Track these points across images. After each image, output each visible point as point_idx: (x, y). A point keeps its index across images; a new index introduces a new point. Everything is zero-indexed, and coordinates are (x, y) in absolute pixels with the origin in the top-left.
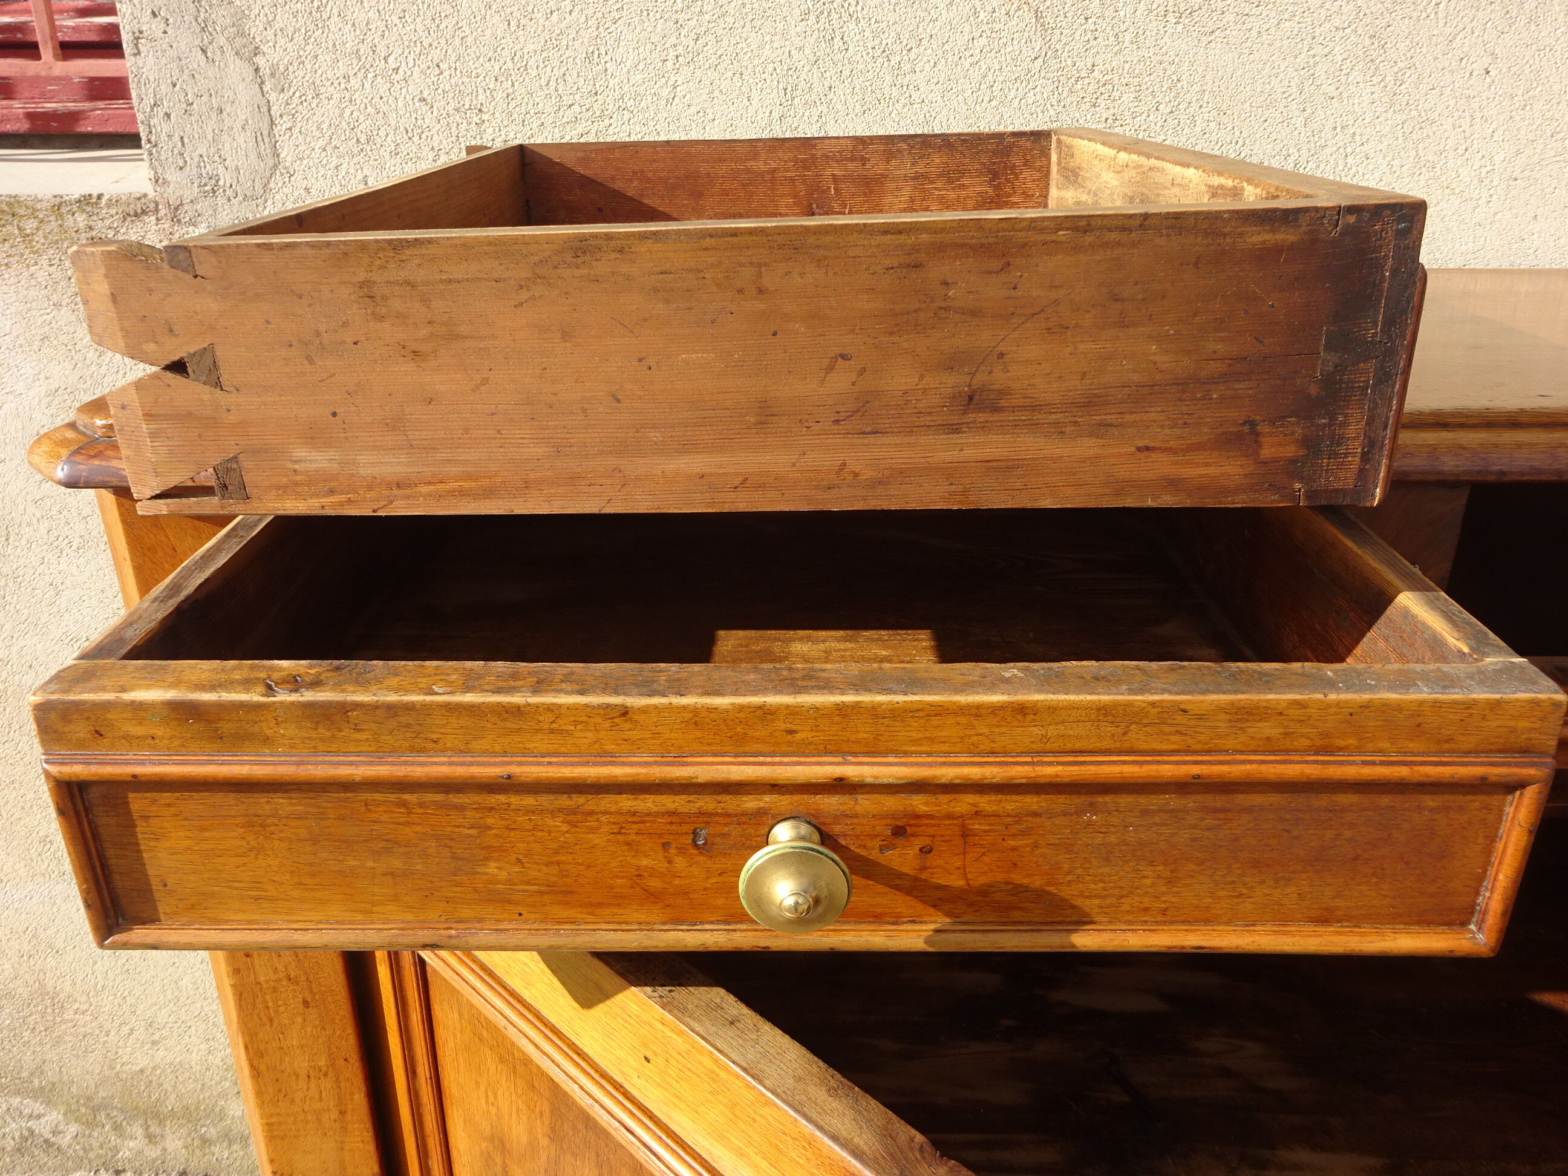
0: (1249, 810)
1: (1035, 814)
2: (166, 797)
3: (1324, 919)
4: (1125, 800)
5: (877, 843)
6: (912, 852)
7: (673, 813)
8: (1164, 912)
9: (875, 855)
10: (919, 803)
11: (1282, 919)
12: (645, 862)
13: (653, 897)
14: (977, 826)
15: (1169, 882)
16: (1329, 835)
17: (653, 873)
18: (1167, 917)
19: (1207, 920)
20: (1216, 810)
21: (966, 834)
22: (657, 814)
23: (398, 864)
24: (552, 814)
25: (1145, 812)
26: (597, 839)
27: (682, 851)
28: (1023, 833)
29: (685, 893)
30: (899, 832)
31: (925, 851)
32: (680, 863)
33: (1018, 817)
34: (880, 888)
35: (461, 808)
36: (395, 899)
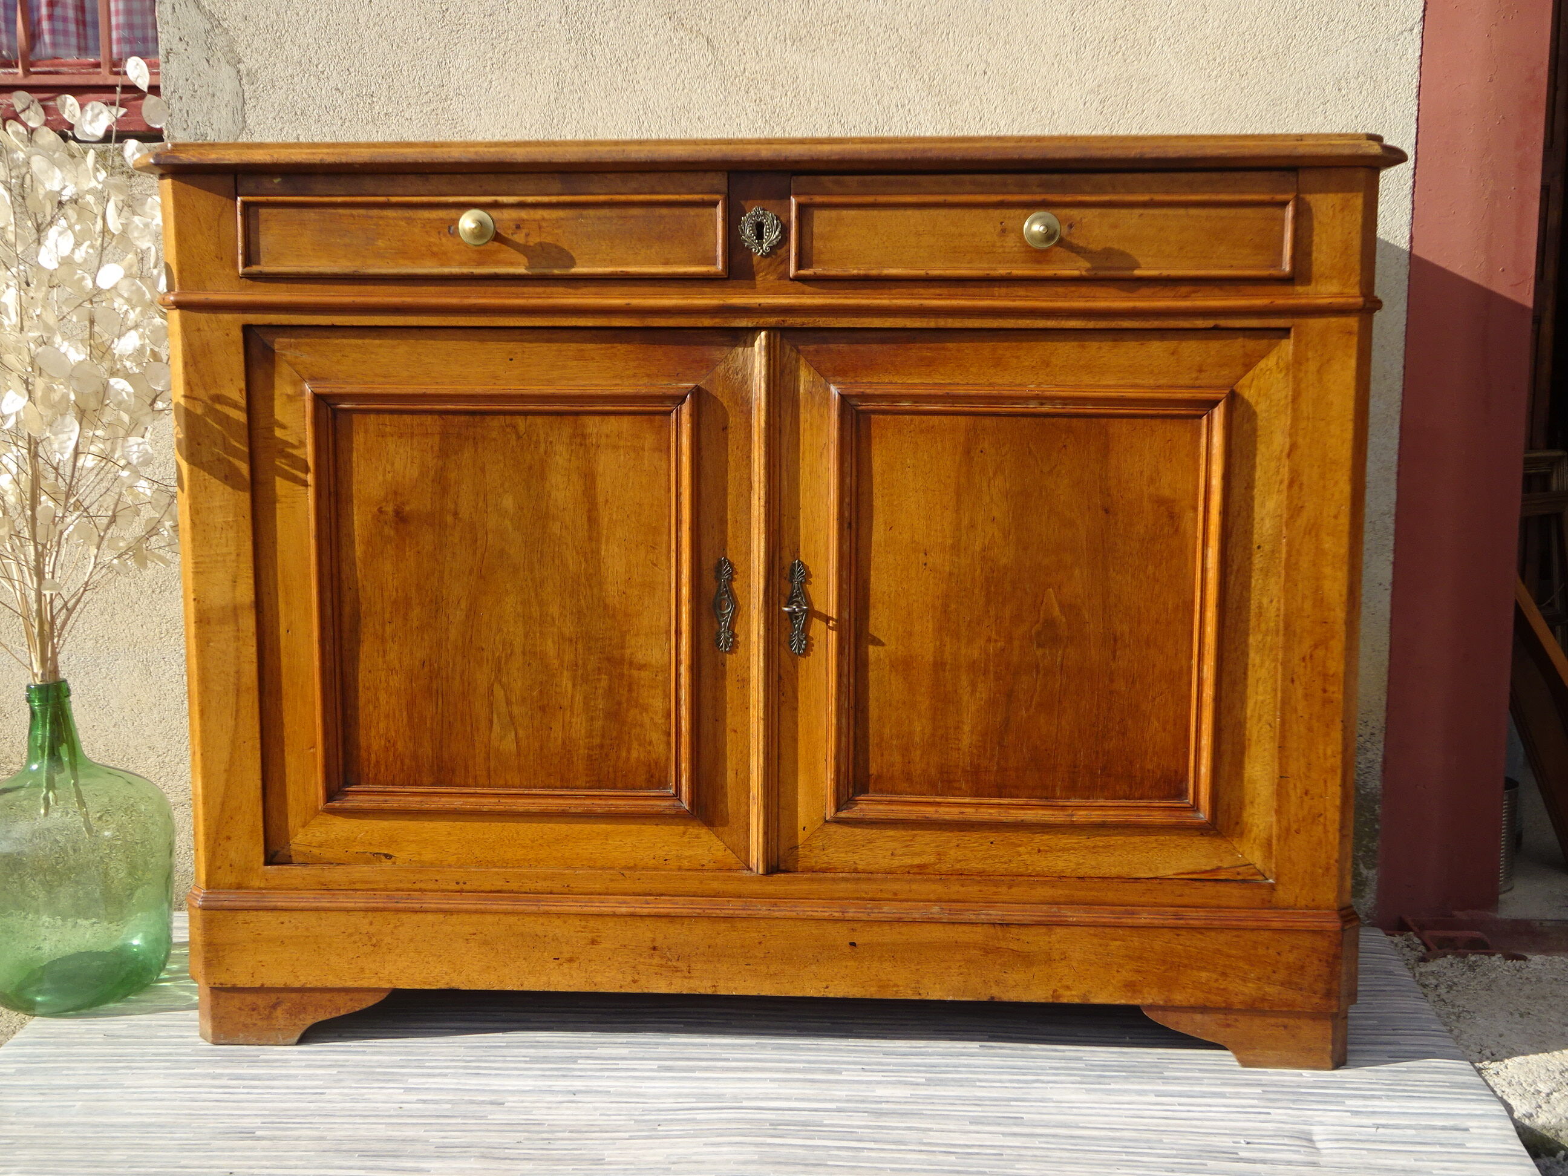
0: (632, 217)
1: (562, 219)
2: (275, 211)
3: (666, 263)
4: (591, 212)
5: (510, 232)
6: (523, 235)
7: (441, 219)
8: (611, 260)
9: (510, 237)
10: (524, 214)
11: (653, 263)
12: (432, 240)
13: (434, 254)
14: (544, 224)
15: (611, 248)
16: (662, 227)
17: (435, 244)
18: (612, 262)
19: (627, 264)
20: (622, 217)
21: (540, 227)
22: (436, 220)
23: (347, 240)
24: (402, 219)
25: (599, 218)
26: (416, 230)
27: (445, 235)
28: (559, 227)
29: (445, 253)
30: (518, 227)
31: (527, 235)
32: (444, 240)
33: (557, 220)
34: (513, 251)
35: (371, 217)
36: (345, 256)
